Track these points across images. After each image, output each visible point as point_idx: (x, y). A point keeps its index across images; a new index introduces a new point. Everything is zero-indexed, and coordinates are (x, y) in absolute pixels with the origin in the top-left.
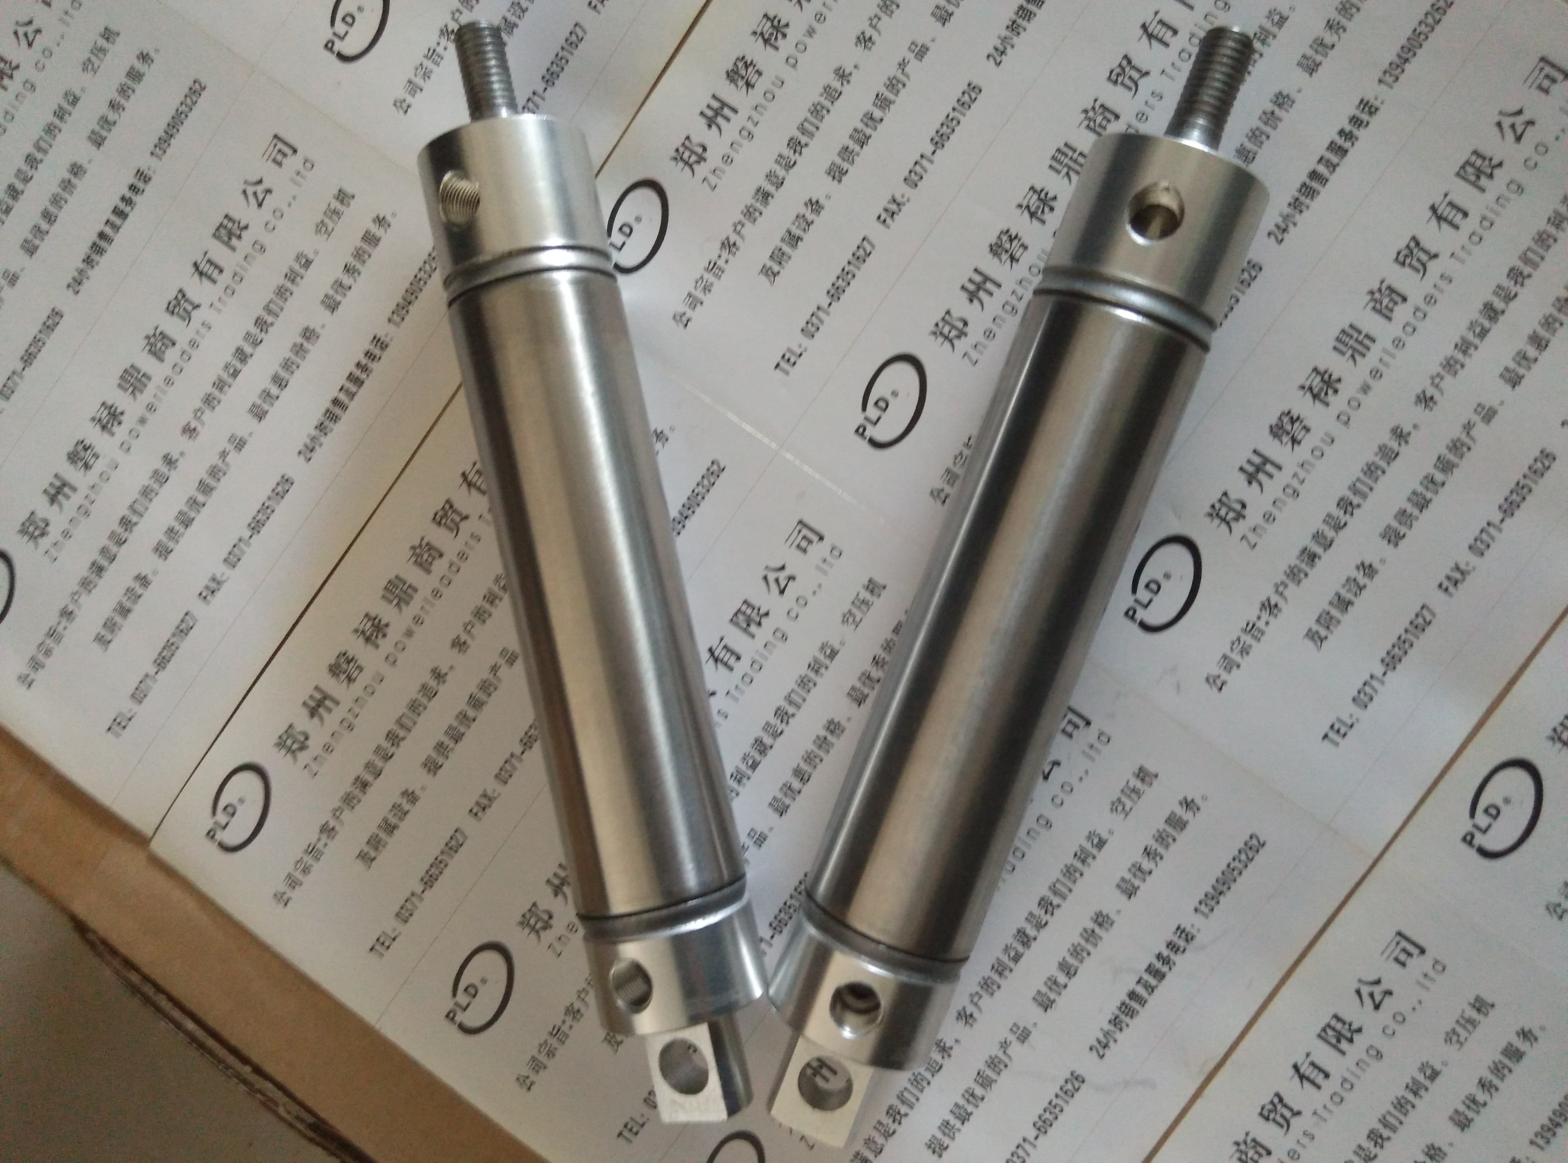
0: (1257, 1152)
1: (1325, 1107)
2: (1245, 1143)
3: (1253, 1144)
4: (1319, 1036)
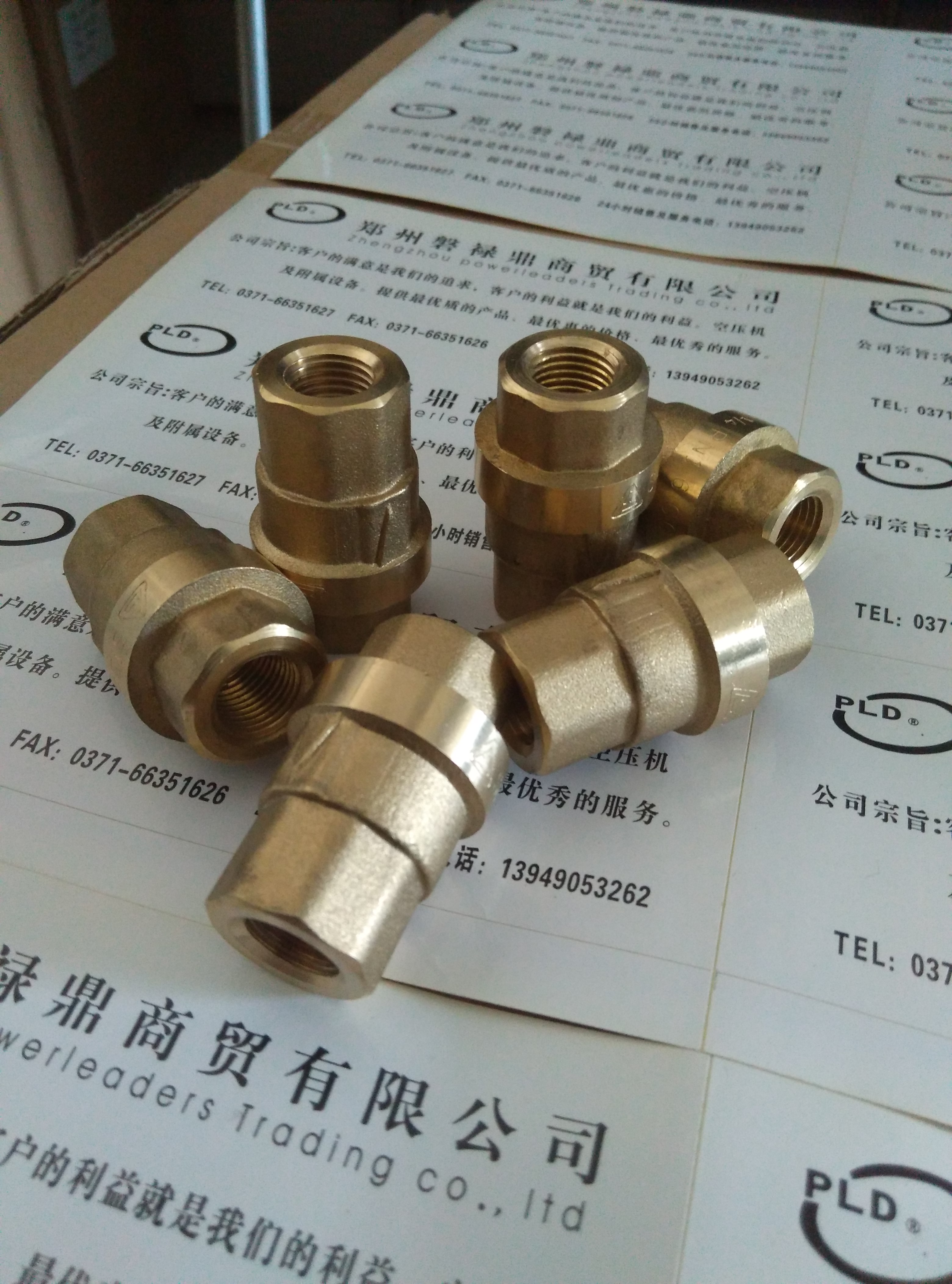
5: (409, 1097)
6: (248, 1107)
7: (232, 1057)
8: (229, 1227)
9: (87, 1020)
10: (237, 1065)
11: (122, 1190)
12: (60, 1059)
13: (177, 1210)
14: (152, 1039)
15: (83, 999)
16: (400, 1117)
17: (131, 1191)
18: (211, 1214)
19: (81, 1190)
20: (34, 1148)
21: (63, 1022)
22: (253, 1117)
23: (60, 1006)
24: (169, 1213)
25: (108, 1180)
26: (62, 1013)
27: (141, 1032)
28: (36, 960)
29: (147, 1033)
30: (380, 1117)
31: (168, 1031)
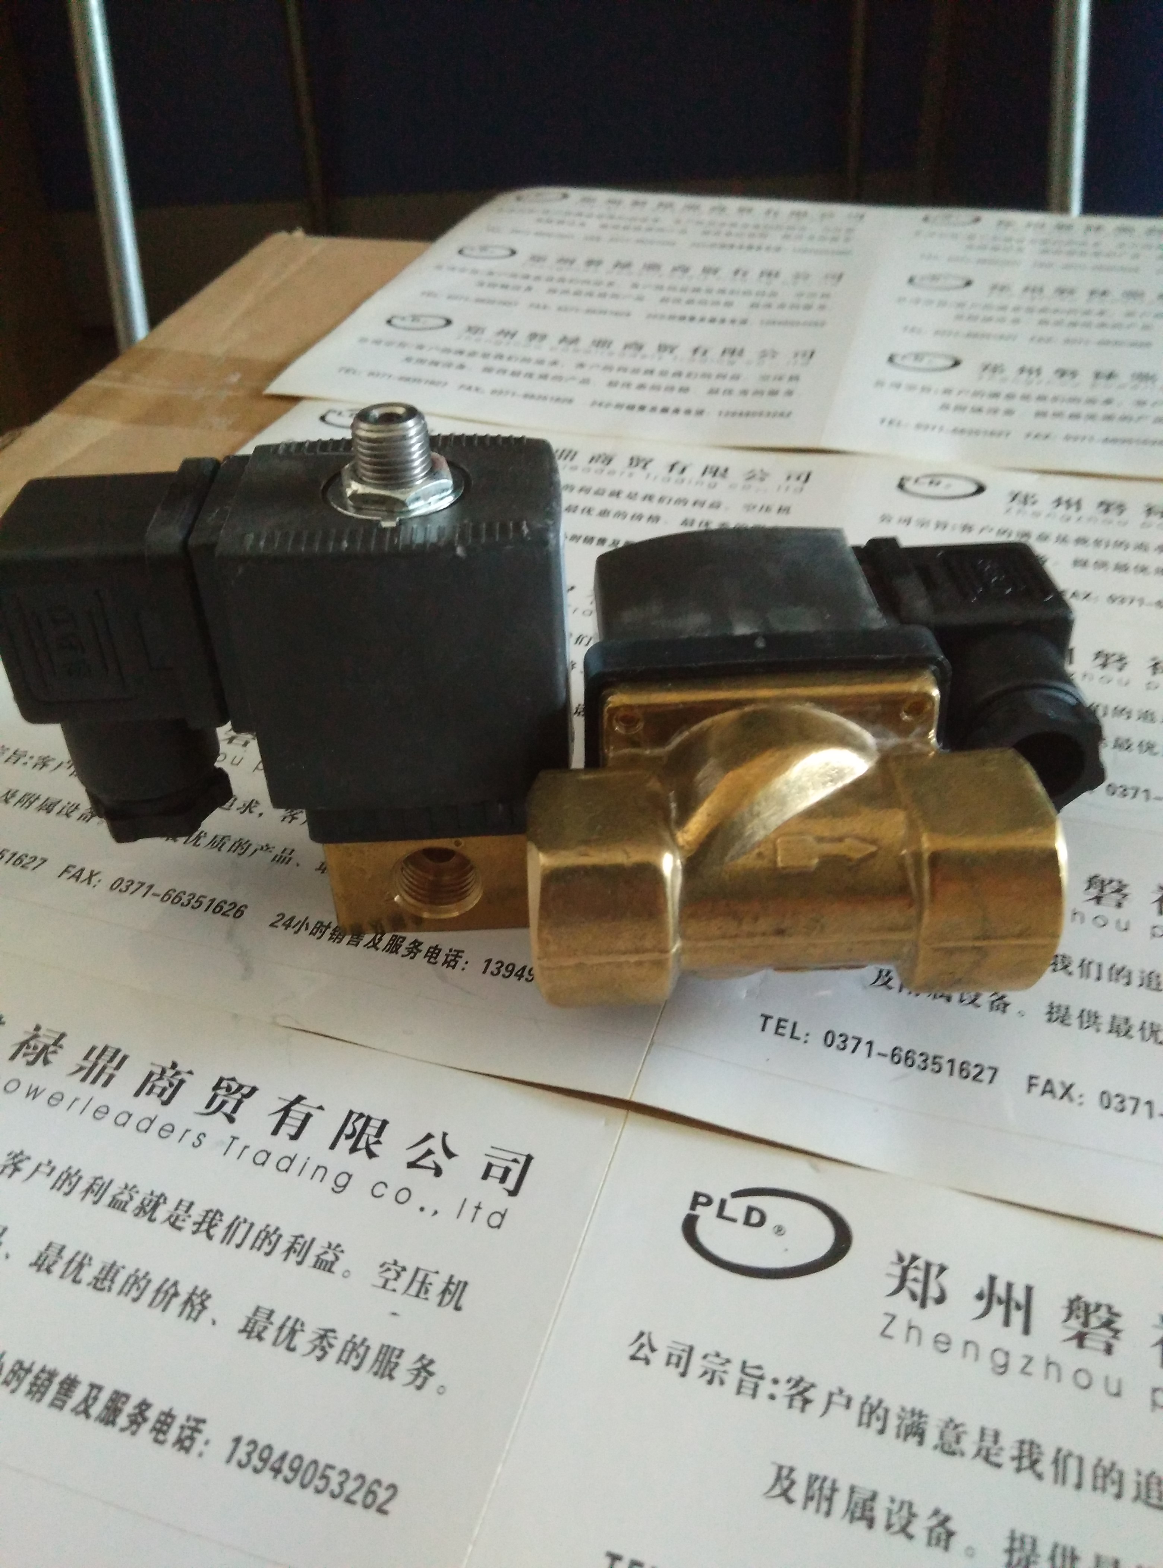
0: (164, 1090)
1: (246, 1147)
2: (178, 1073)
3: (176, 1083)
4: (351, 1113)
5: (371, 1131)
6: (234, 1138)
7: (224, 1103)
8: (211, 1222)
9: (104, 1078)
10: (228, 1108)
11: (125, 1197)
12: (79, 1106)
13: (169, 1211)
14: (157, 1090)
15: (101, 1064)
16: (362, 1144)
17: (131, 1198)
18: (197, 1213)
19: (90, 1197)
20: (53, 1169)
21: (84, 1079)
22: (237, 1147)
23: (81, 1069)
24: (162, 1213)
25: (113, 1190)
26: (83, 1073)
27: (149, 1086)
28: (63, 1035)
29: (153, 1087)
30: (345, 1144)
31: (171, 1085)
